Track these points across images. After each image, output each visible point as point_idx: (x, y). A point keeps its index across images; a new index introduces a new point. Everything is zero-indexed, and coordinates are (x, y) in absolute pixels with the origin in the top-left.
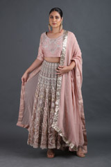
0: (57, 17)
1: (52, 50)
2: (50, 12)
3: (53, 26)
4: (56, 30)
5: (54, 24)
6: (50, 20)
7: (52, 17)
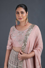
0: (22, 13)
1: (20, 41)
2: (16, 9)
3: (20, 21)
4: (23, 24)
5: (21, 19)
6: (17, 15)
7: (18, 13)
